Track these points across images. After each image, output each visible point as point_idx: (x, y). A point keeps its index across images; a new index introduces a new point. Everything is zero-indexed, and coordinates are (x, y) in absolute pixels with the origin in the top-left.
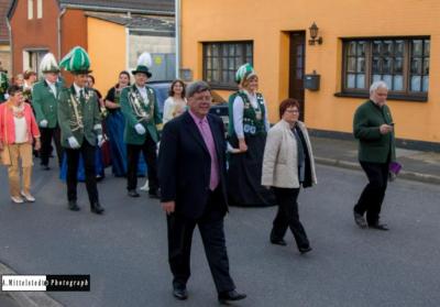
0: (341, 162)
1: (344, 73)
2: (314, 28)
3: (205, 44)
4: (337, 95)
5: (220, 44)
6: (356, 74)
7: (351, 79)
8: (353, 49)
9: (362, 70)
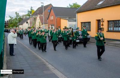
0: (108, 44)
1: (108, 27)
2: (102, 19)
3: (82, 23)
4: (107, 31)
5: (84, 23)
6: (111, 27)
7: (110, 28)
8: (110, 23)
9: (112, 26)
